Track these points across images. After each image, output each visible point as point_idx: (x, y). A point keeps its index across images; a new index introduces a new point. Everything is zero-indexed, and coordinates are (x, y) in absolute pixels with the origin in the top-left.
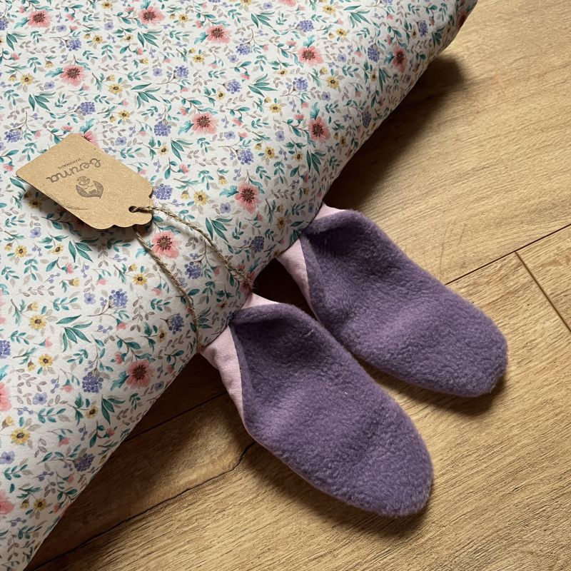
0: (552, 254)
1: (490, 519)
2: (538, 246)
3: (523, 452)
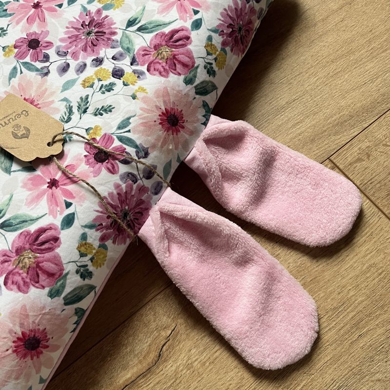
0: (356, 154)
1: (345, 362)
2: (344, 150)
3: (360, 308)
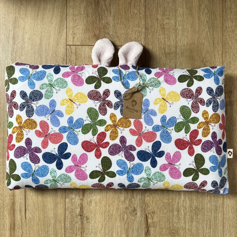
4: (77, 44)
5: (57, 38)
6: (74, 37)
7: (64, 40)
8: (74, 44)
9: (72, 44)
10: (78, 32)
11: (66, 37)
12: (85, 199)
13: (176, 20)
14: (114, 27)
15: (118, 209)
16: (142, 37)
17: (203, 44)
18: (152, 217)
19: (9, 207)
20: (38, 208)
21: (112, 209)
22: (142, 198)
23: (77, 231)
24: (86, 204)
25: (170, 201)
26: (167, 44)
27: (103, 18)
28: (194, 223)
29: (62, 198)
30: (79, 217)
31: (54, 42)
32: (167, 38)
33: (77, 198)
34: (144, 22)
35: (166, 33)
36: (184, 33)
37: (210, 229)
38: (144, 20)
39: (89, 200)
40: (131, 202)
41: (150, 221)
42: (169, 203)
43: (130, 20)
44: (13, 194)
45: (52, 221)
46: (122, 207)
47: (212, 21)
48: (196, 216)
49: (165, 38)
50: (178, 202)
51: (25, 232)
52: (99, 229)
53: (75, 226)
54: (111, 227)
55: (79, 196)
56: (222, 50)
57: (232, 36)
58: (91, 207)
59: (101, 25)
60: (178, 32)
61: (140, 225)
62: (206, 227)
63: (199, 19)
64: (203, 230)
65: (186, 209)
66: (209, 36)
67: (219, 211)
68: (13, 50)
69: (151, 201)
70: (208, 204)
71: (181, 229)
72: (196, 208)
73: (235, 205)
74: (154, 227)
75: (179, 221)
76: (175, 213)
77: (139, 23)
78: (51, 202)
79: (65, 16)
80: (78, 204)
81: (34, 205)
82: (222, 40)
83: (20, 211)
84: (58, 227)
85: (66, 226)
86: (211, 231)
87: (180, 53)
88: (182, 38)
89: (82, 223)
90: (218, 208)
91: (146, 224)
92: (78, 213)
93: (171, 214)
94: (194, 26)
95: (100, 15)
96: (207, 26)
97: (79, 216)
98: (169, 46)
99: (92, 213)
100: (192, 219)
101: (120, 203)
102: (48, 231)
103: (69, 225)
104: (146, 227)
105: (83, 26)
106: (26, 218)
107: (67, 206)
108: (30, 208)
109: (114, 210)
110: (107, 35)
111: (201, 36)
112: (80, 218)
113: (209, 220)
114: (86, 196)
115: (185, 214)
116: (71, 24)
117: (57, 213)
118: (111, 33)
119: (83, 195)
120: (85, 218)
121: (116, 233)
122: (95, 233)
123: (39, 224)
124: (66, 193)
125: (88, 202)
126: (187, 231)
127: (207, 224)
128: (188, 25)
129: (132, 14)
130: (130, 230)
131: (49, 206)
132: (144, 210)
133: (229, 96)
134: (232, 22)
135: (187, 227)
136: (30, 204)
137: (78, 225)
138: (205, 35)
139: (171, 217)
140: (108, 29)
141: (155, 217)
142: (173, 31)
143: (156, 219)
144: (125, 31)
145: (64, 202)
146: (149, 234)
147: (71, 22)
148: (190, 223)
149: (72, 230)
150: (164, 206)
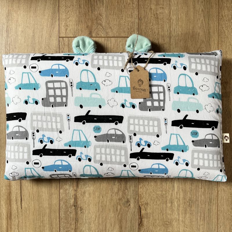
4: (69, 36)
5: (50, 30)
6: (66, 29)
7: (57, 33)
8: (67, 36)
9: (64, 36)
10: (71, 23)
11: (58, 29)
12: (79, 190)
13: (170, 9)
14: (107, 18)
15: (112, 200)
16: (136, 27)
17: (198, 34)
18: (145, 208)
19: (5, 197)
20: (34, 198)
21: (105, 200)
22: (135, 190)
23: (71, 221)
24: (80, 195)
25: (164, 193)
26: (160, 35)
27: (96, 8)
28: (188, 215)
29: (57, 189)
30: (73, 208)
31: (47, 35)
32: (161, 28)
33: (71, 189)
34: (138, 12)
35: (160, 23)
36: (178, 23)
37: (204, 221)
38: (138, 10)
39: (83, 191)
40: (124, 193)
41: (143, 212)
42: (163, 194)
43: (123, 10)
44: (9, 185)
45: (47, 211)
46: (115, 198)
47: (208, 10)
48: (190, 208)
49: (159, 29)
50: (172, 194)
51: (21, 221)
52: (93, 219)
53: (69, 216)
54: (104, 218)
55: (73, 187)
56: (218, 40)
57: (229, 25)
58: (85, 198)
59: (93, 16)
60: (172, 22)
61: (133, 216)
62: (200, 219)
63: (194, 7)
64: (197, 222)
65: (180, 201)
66: (204, 25)
67: (213, 203)
68: (6, 43)
69: (145, 193)
70: (202, 196)
71: (174, 221)
72: (190, 200)
73: (230, 198)
74: (147, 218)
75: (172, 213)
76: (169, 205)
77: (132, 13)
78: (46, 192)
79: (57, 7)
80: (72, 194)
81: (30, 195)
82: (218, 29)
83: (16, 201)
84: (53, 217)
85: (61, 216)
86: (205, 224)
87: (174, 44)
88: (176, 27)
89: (76, 213)
90: (212, 201)
91: (140, 215)
92: (72, 204)
93: (164, 206)
94: (189, 15)
95: (92, 6)
96: (202, 15)
97: (73, 206)
98: (163, 37)
99: (86, 204)
100: (186, 210)
101: (114, 195)
102: (43, 221)
103: (63, 215)
104: (140, 218)
105: (76, 18)
106: (22, 208)
107: (61, 197)
108: (26, 198)
109: (108, 201)
110: (99, 26)
111: (196, 26)
112: (75, 208)
113: (203, 212)
114: (80, 187)
115: (179, 206)
116: (63, 16)
117: (52, 204)
118: (104, 24)
119: (77, 186)
120: (79, 209)
121: (110, 223)
122: (89, 223)
123: (35, 214)
124: (60, 184)
125: (82, 193)
126: (181, 223)
127: (201, 216)
128: (182, 15)
129: (125, 4)
130: (124, 221)
131: (44, 196)
132: (137, 201)
133: (224, 87)
134: (229, 10)
135: (181, 219)
136: (25, 194)
137: (72, 215)
138: (200, 24)
139: (164, 209)
140: (101, 20)
141: (148, 209)
142: (167, 21)
143: (149, 211)
144: (117, 22)
145: (58, 193)
146: (142, 225)
147: (63, 13)
148: (183, 215)
149: (66, 220)
150: (157, 197)
